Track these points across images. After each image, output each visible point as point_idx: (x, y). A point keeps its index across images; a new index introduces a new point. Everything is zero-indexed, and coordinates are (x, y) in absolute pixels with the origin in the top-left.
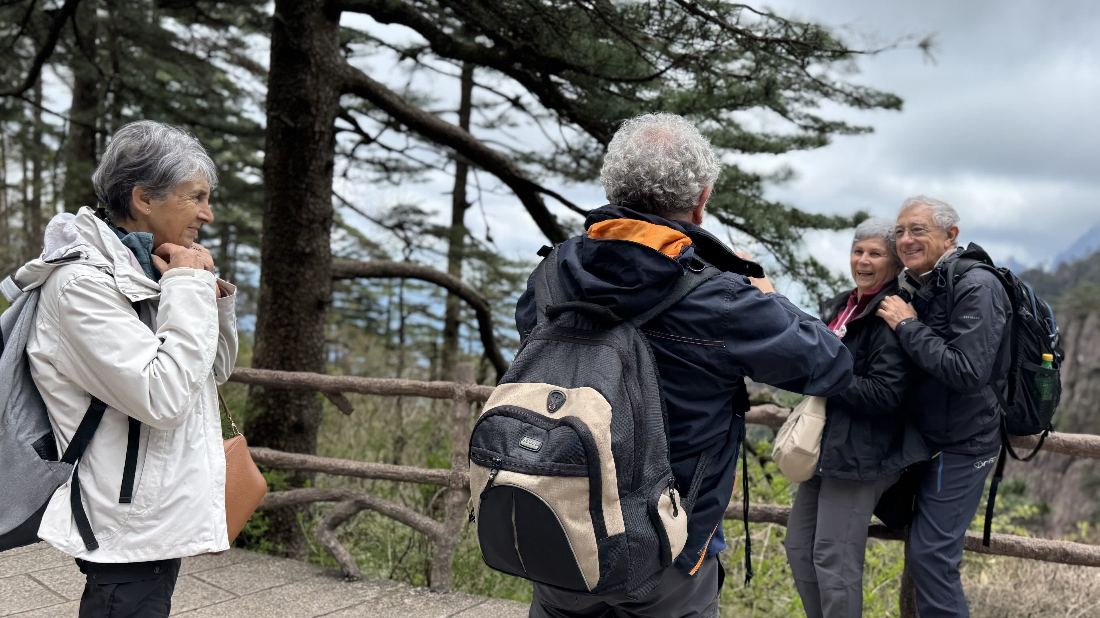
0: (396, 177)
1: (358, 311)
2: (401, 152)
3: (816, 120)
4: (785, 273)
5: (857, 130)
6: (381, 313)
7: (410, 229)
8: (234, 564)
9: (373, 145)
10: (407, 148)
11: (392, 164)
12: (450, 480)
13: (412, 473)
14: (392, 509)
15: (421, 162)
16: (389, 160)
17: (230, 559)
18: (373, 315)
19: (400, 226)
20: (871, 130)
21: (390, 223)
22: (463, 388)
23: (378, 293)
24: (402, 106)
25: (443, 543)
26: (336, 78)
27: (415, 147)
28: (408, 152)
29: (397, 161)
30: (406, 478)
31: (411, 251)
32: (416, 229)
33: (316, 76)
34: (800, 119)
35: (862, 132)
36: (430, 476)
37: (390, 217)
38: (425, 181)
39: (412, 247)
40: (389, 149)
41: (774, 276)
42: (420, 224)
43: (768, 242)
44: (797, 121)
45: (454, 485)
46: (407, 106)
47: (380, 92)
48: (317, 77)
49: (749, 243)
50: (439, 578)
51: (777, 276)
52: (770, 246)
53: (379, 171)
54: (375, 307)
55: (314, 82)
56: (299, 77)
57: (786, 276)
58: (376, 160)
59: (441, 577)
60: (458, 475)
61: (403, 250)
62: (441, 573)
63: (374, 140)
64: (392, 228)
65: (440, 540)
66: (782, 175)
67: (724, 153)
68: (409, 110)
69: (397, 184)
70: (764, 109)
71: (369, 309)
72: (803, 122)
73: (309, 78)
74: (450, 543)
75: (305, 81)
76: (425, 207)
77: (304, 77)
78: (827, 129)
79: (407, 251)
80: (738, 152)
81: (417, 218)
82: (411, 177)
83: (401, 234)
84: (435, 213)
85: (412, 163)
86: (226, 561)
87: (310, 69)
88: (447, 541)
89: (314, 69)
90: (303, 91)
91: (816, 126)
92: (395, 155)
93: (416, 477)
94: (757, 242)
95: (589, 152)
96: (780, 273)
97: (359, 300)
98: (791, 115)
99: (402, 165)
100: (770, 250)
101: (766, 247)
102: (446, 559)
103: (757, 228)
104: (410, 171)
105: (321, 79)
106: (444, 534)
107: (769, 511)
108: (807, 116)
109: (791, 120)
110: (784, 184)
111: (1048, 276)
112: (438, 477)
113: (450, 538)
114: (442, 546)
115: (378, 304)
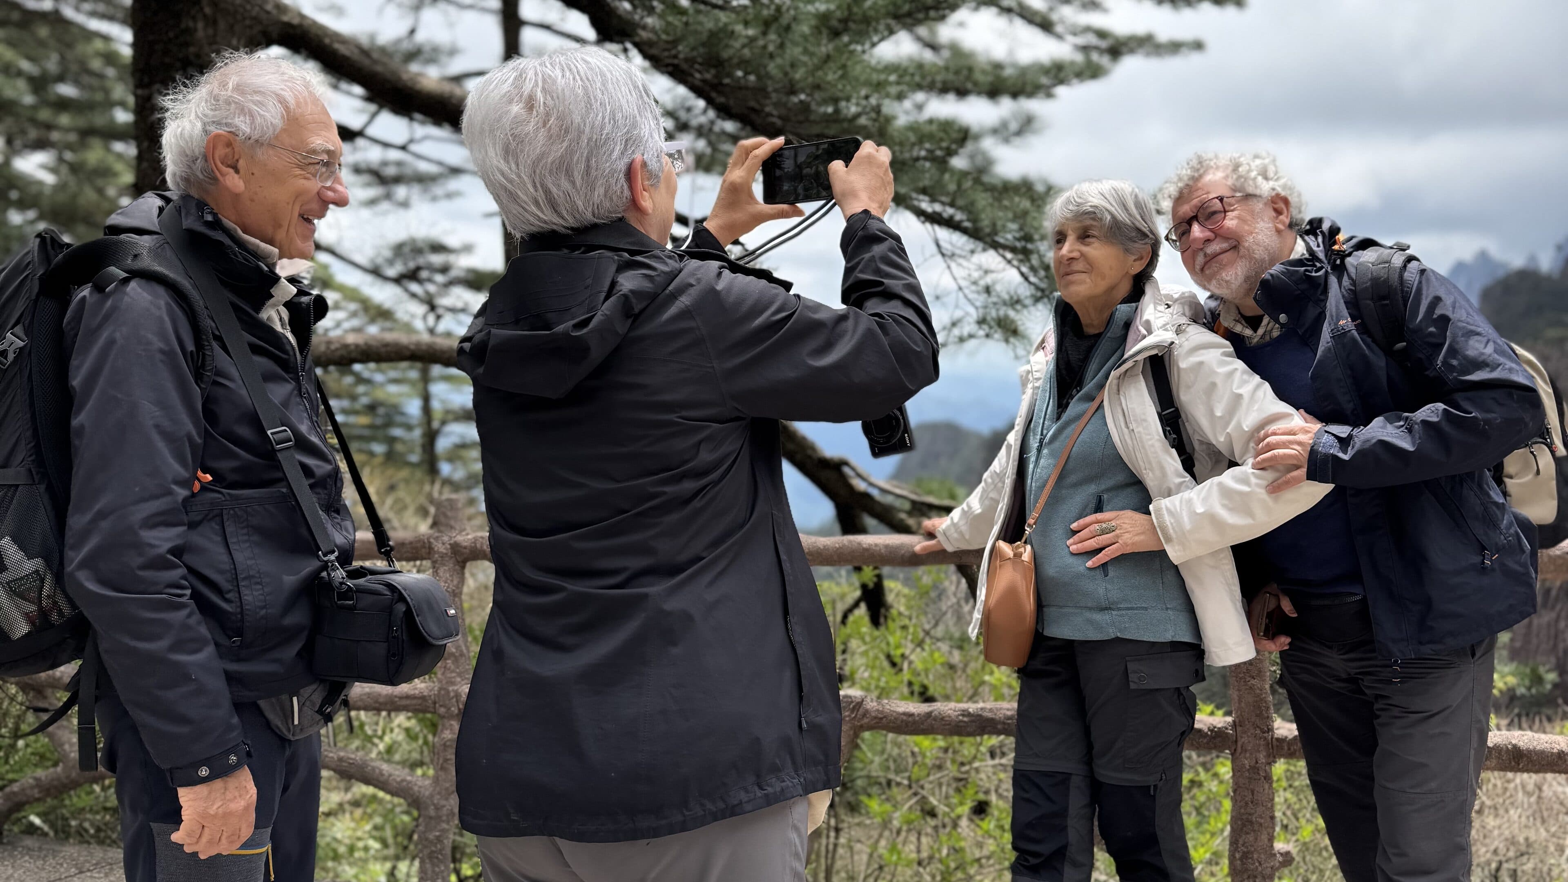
0: (401, 192)
1: (371, 427)
2: (403, 148)
3: (1102, 34)
4: (1037, 300)
5: (1175, 47)
6: (409, 427)
7: (430, 280)
8: (81, 872)
9: (360, 142)
10: (411, 141)
11: (391, 171)
12: (435, 703)
13: (369, 694)
14: (341, 759)
15: (440, 163)
16: (385, 163)
17: (76, 866)
18: (397, 432)
19: (413, 275)
20: (1198, 46)
21: (392, 272)
22: (446, 539)
23: (400, 395)
24: (366, 62)
25: (432, 812)
26: (248, 22)
27: (426, 138)
28: (413, 148)
29: (399, 164)
30: (360, 704)
31: (438, 317)
32: (440, 278)
33: (212, 22)
34: (1075, 34)
35: (1184, 50)
36: (401, 698)
37: (391, 262)
38: (449, 196)
39: (440, 311)
40: (386, 145)
41: (1018, 307)
42: (444, 269)
43: (1005, 247)
44: (1071, 39)
45: (442, 710)
46: (375, 62)
47: (327, 41)
48: (215, 22)
49: (973, 252)
50: (429, 872)
51: (1025, 306)
52: (1009, 255)
53: (368, 185)
54: (399, 419)
55: (210, 31)
56: (183, 26)
57: (1040, 306)
58: (363, 166)
59: (433, 871)
60: (448, 692)
61: (425, 318)
62: (434, 865)
63: (360, 134)
64: (398, 280)
65: (426, 808)
66: (1014, 126)
67: (927, 100)
68: (379, 68)
69: (405, 204)
70: (1011, 21)
71: (389, 423)
72: (1081, 40)
73: (200, 25)
74: (445, 811)
75: (196, 30)
76: (452, 241)
77: (191, 24)
78: (1124, 49)
79: (431, 319)
80: (951, 97)
81: (437, 259)
82: (425, 191)
83: (414, 287)
84: (468, 249)
85: (424, 167)
86: (67, 870)
87: (202, 9)
88: (438, 808)
89: (208, 10)
90: (192, 50)
91: (1104, 44)
92: (394, 155)
93: (376, 702)
94: (984, 250)
95: (696, 116)
96: (1028, 302)
97: (372, 408)
98: (1059, 29)
99: (408, 171)
100: (1009, 262)
101: (1004, 257)
102: (439, 839)
103: (985, 223)
104: (423, 180)
105: (222, 25)
106: (431, 796)
107: (990, 715)
108: (1088, 29)
109: (1059, 37)
110: (1017, 141)
111: (1548, 279)
112: (413, 697)
113: (443, 802)
114: (431, 818)
115: (403, 414)
